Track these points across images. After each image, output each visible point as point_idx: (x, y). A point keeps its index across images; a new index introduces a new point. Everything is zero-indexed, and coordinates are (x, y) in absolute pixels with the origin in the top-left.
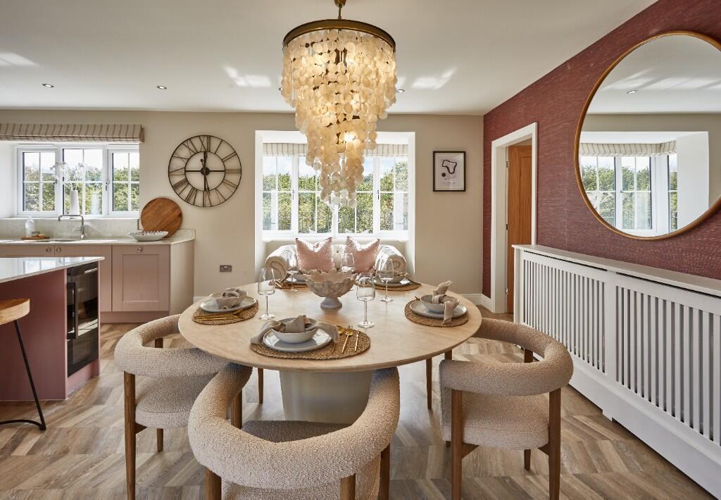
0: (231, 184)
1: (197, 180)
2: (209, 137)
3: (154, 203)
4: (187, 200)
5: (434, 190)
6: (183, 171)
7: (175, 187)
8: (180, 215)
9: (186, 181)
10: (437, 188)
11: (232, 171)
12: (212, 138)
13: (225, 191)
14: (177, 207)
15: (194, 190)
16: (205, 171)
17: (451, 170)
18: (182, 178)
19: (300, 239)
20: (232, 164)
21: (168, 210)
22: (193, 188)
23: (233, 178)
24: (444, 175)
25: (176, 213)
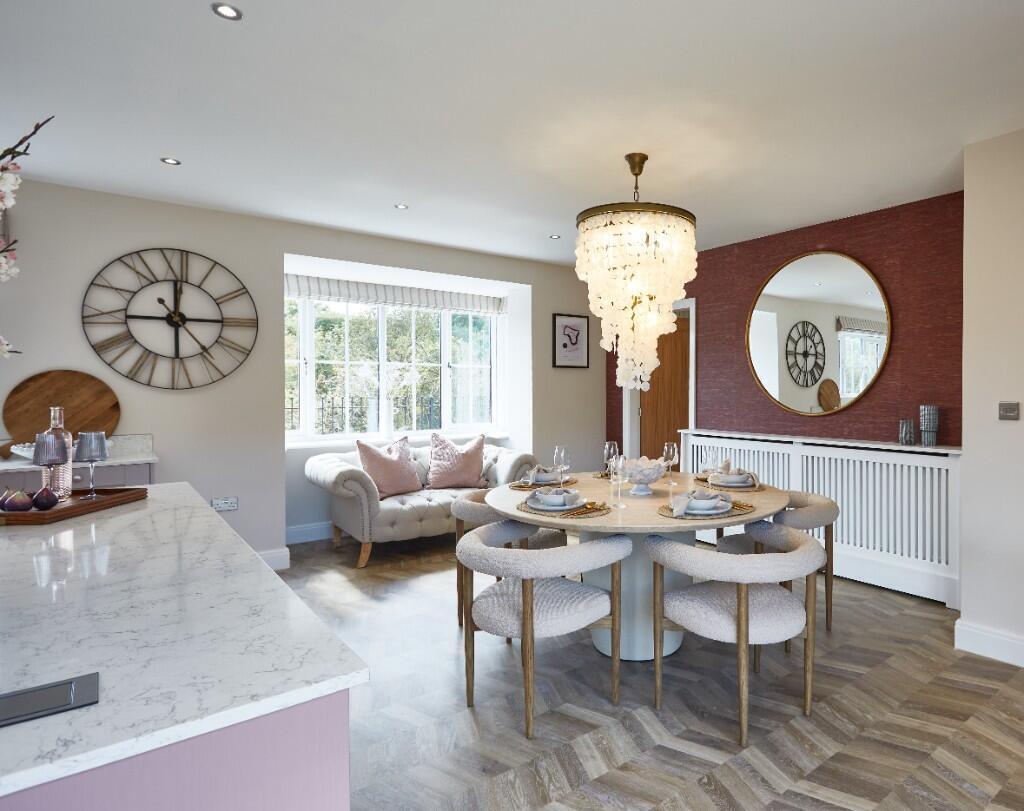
0: (234, 347)
1: (158, 337)
2: (185, 254)
3: (43, 381)
4: (132, 376)
5: (554, 365)
6: (121, 316)
7: (99, 349)
8: (116, 406)
9: (129, 338)
10: (558, 364)
11: (238, 323)
12: (191, 256)
13: (222, 359)
14: (104, 390)
15: (149, 355)
16: (176, 320)
17: (574, 341)
18: (118, 330)
19: (364, 441)
20: (238, 309)
21: (85, 394)
22: (148, 352)
23: (241, 337)
24: (565, 346)
25: (106, 403)
